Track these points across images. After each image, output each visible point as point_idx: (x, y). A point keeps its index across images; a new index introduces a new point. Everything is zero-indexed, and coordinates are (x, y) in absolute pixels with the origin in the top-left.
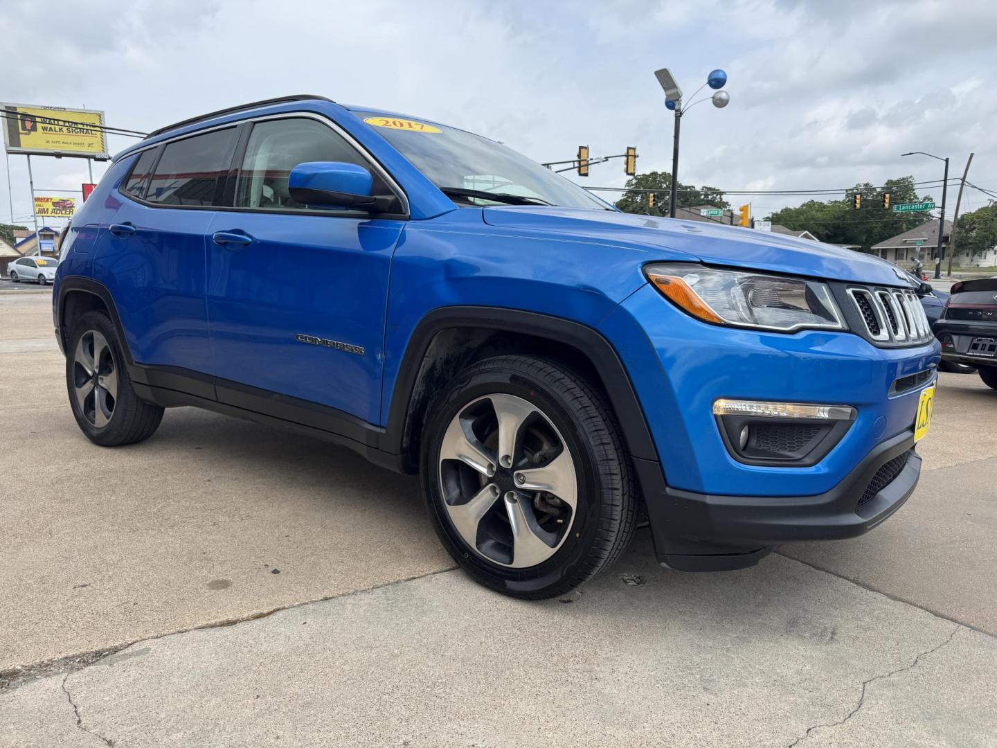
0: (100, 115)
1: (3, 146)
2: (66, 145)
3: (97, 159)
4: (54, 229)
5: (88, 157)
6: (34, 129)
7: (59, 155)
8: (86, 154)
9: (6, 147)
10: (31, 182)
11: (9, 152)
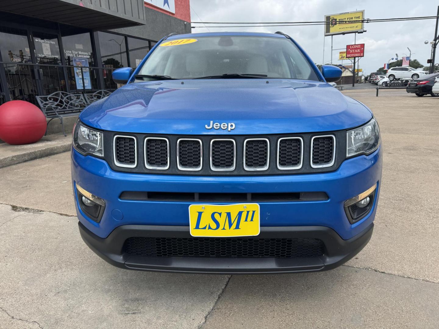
0: (363, 12)
1: (324, 33)
2: (347, 28)
3: (359, 33)
4: (343, 65)
5: (355, 32)
6: (336, 24)
7: (344, 34)
8: (354, 31)
9: (325, 34)
10: (332, 47)
11: (326, 36)
